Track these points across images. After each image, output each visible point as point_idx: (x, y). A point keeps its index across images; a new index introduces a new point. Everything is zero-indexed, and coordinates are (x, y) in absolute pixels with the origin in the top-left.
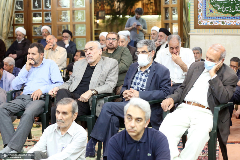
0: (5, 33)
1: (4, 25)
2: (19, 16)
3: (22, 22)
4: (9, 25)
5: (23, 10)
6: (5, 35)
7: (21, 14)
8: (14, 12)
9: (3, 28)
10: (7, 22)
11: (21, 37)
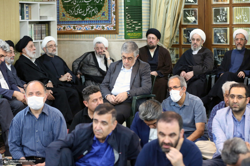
0: (167, 39)
1: (168, 25)
2: (189, 13)
3: (195, 22)
4: (174, 26)
5: (197, 4)
6: (168, 41)
7: (192, 10)
8: (183, 6)
9: (166, 30)
10: (172, 22)
11: (198, 43)
